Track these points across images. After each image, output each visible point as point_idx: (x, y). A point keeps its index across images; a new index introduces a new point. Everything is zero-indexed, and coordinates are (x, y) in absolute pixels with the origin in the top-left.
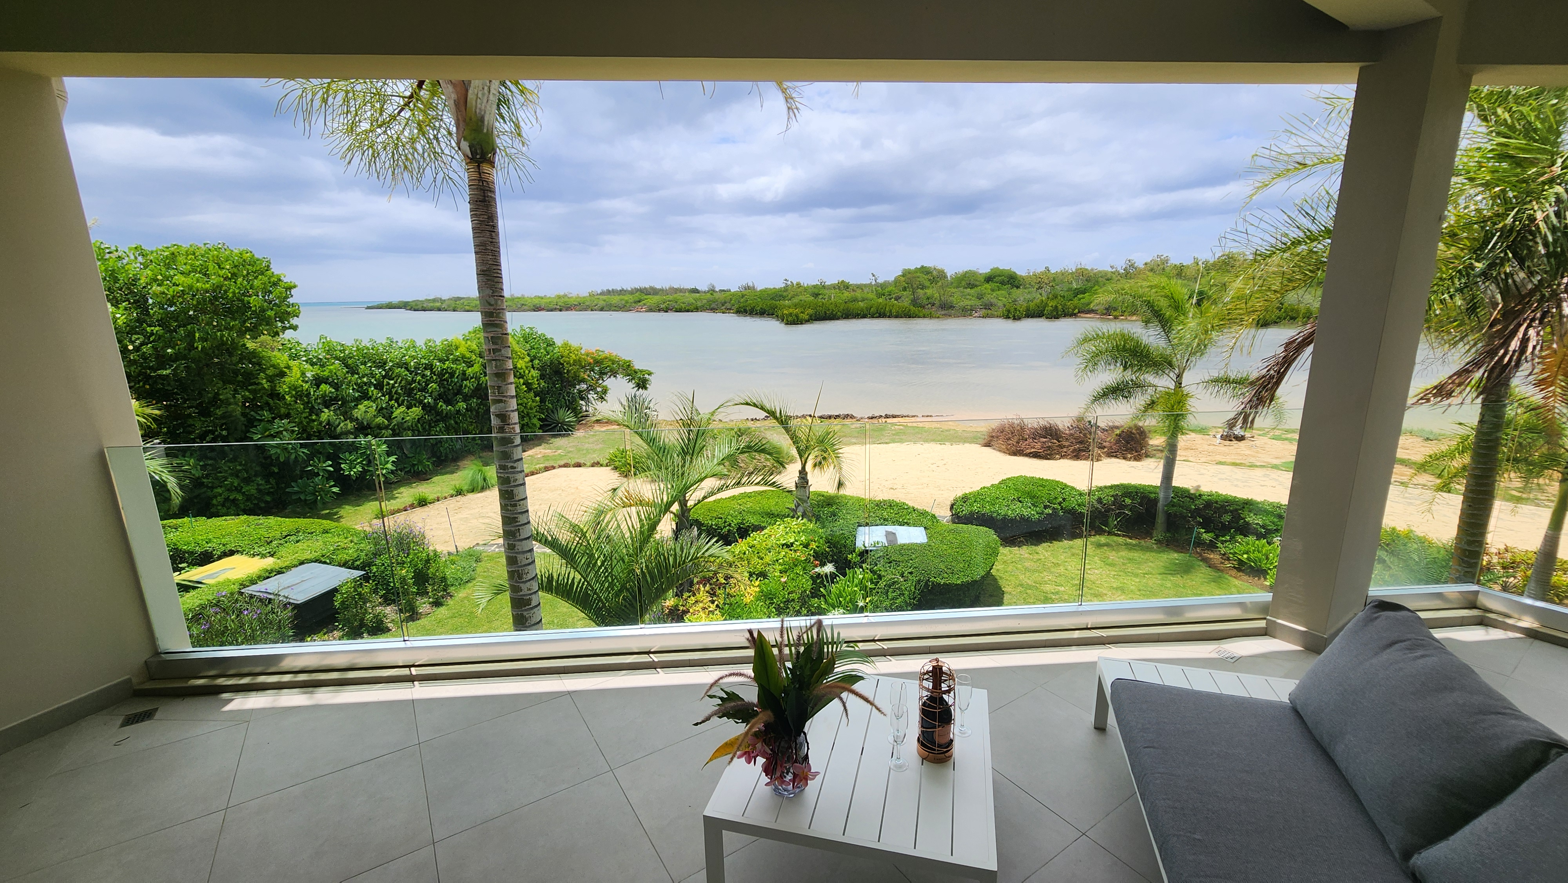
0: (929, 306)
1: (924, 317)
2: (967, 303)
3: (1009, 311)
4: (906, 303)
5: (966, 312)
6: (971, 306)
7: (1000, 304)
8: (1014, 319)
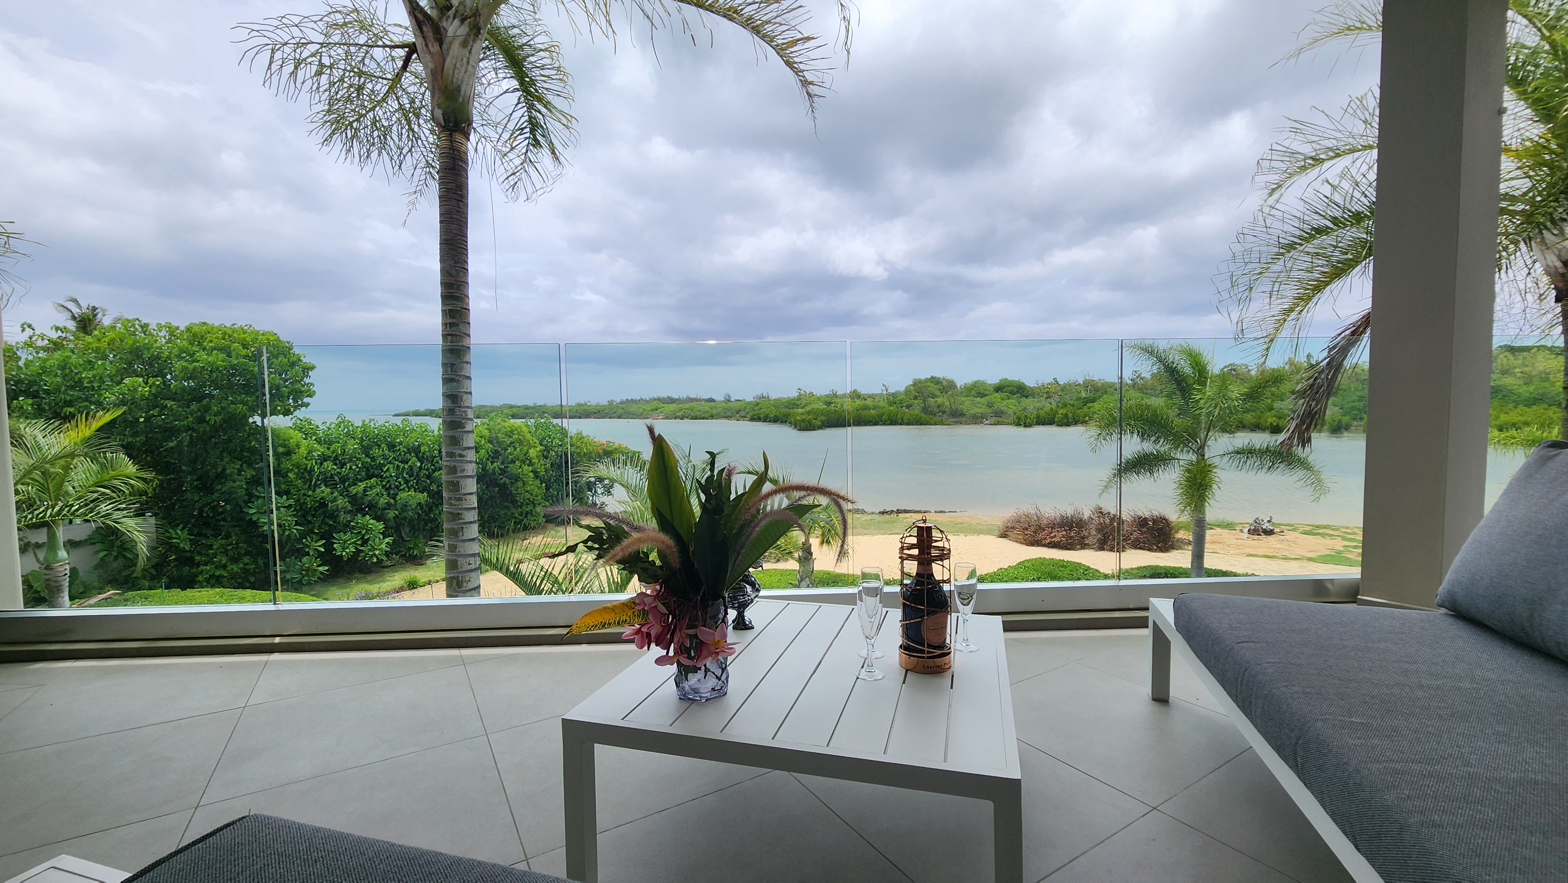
0: (940, 413)
1: (935, 424)
2: (977, 410)
3: (1019, 418)
4: (917, 411)
5: (977, 419)
6: (981, 414)
7: (1011, 412)
8: (1026, 426)
